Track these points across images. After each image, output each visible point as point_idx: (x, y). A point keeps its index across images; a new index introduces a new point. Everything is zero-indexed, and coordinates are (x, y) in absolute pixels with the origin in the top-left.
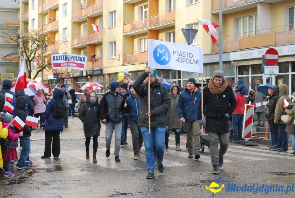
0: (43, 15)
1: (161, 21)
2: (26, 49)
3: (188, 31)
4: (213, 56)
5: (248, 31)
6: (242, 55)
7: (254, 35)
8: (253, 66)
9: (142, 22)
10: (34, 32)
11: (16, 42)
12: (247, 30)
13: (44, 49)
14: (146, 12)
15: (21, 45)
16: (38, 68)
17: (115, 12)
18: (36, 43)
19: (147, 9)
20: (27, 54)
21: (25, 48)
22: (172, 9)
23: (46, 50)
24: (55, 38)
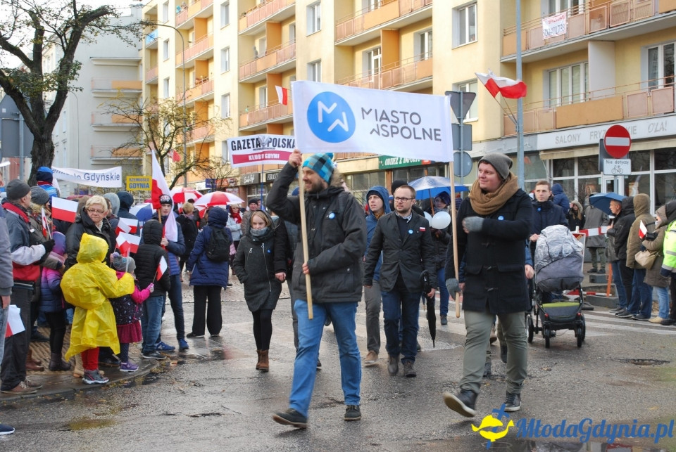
0: (184, 71)
1: (405, 79)
2: (155, 134)
3: (458, 95)
4: (504, 142)
5: (570, 94)
6: (559, 139)
7: (582, 101)
8: (580, 159)
9: (370, 79)
10: (169, 103)
11: (135, 122)
12: (568, 92)
13: (188, 133)
14: (377, 60)
15: (145, 127)
16: (176, 169)
17: (319, 62)
18: (173, 123)
19: (379, 56)
20: (157, 143)
21: (152, 132)
22: (426, 55)
23: (190, 135)
24: (207, 113)
